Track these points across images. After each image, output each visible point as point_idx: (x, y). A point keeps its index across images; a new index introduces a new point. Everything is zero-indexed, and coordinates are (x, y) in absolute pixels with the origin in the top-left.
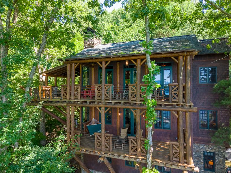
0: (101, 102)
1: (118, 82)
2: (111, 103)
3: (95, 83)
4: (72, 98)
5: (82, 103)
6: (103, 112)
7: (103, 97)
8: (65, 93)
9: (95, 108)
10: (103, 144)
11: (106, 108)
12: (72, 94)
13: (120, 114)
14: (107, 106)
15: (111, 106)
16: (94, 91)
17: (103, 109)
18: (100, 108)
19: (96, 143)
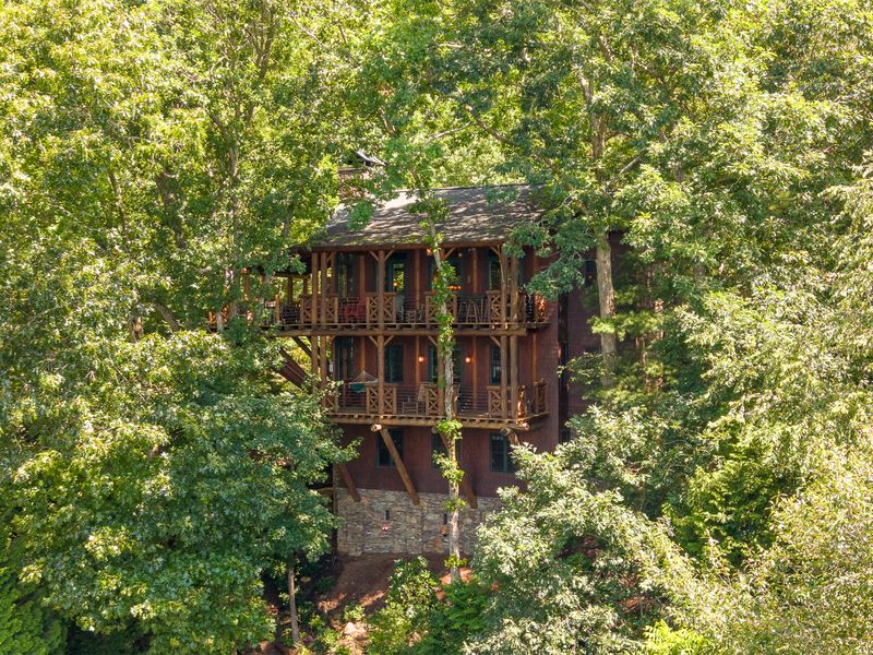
0: (376, 327)
1: (418, 288)
2: (395, 326)
3: (367, 291)
4: (323, 319)
5: (342, 329)
6: (381, 345)
7: (381, 317)
8: (308, 310)
9: (367, 337)
10: (381, 401)
11: (386, 337)
12: (323, 312)
13: (421, 359)
14: (387, 333)
15: (396, 333)
16: (365, 307)
17: (381, 338)
18: (375, 337)
19: (368, 402)
